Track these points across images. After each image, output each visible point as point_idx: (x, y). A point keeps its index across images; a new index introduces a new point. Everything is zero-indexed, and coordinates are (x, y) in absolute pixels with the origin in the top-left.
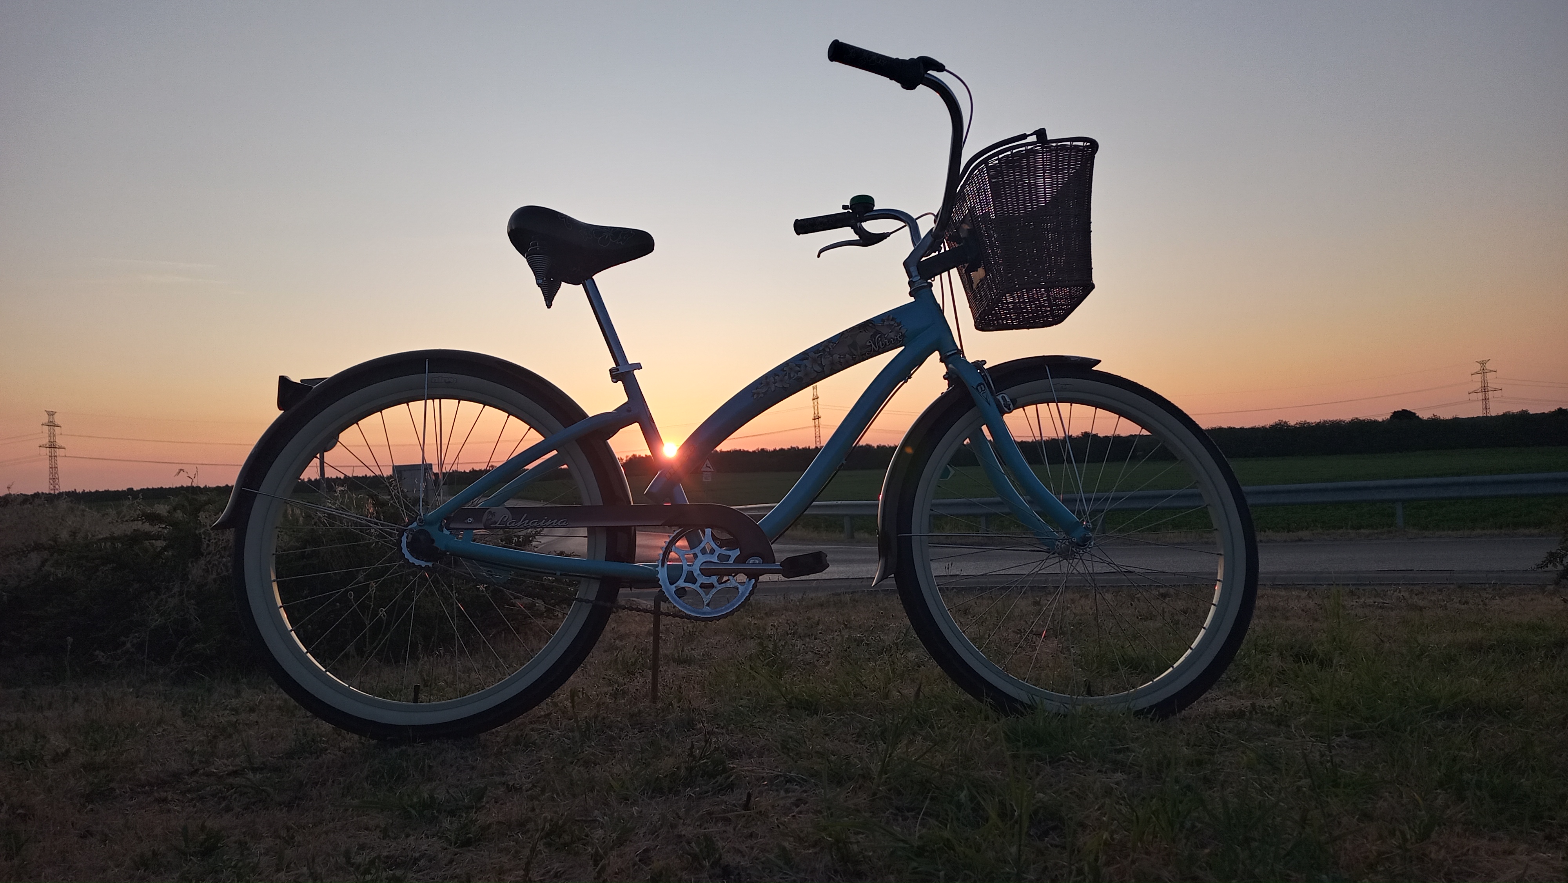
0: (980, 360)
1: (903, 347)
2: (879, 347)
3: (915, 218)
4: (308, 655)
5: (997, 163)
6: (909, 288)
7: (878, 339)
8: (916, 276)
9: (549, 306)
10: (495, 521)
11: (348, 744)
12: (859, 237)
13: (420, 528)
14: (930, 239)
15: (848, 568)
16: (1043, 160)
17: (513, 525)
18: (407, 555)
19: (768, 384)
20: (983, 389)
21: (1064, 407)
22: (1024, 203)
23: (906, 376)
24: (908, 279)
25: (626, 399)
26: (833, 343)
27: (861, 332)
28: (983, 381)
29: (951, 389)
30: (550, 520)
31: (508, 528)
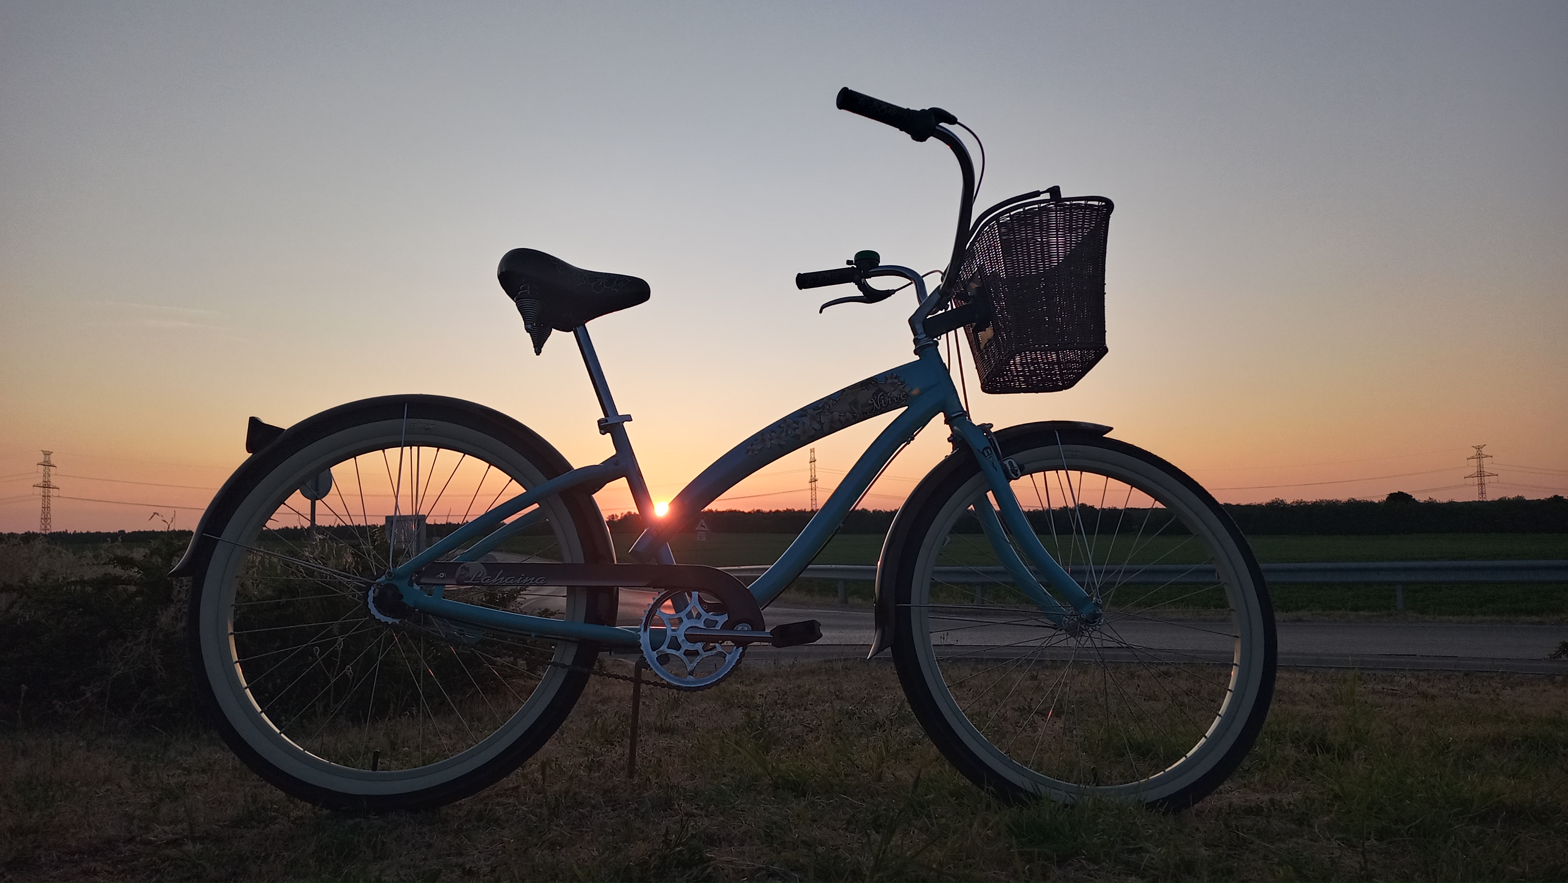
0: (987, 423)
1: (907, 407)
2: (881, 405)
3: (921, 275)
4: (263, 715)
5: (1008, 220)
6: (914, 346)
7: (880, 396)
8: (921, 334)
9: (538, 352)
10: (469, 577)
11: (300, 813)
12: (863, 293)
13: (389, 582)
14: (937, 296)
15: (841, 634)
16: (1057, 219)
17: (487, 581)
18: (374, 611)
19: (763, 440)
20: (990, 453)
21: (1074, 475)
22: (1036, 262)
23: (909, 437)
24: (913, 337)
25: (614, 452)
26: (833, 400)
27: (863, 389)
28: (990, 445)
29: (956, 453)
30: (528, 578)
31: (482, 585)
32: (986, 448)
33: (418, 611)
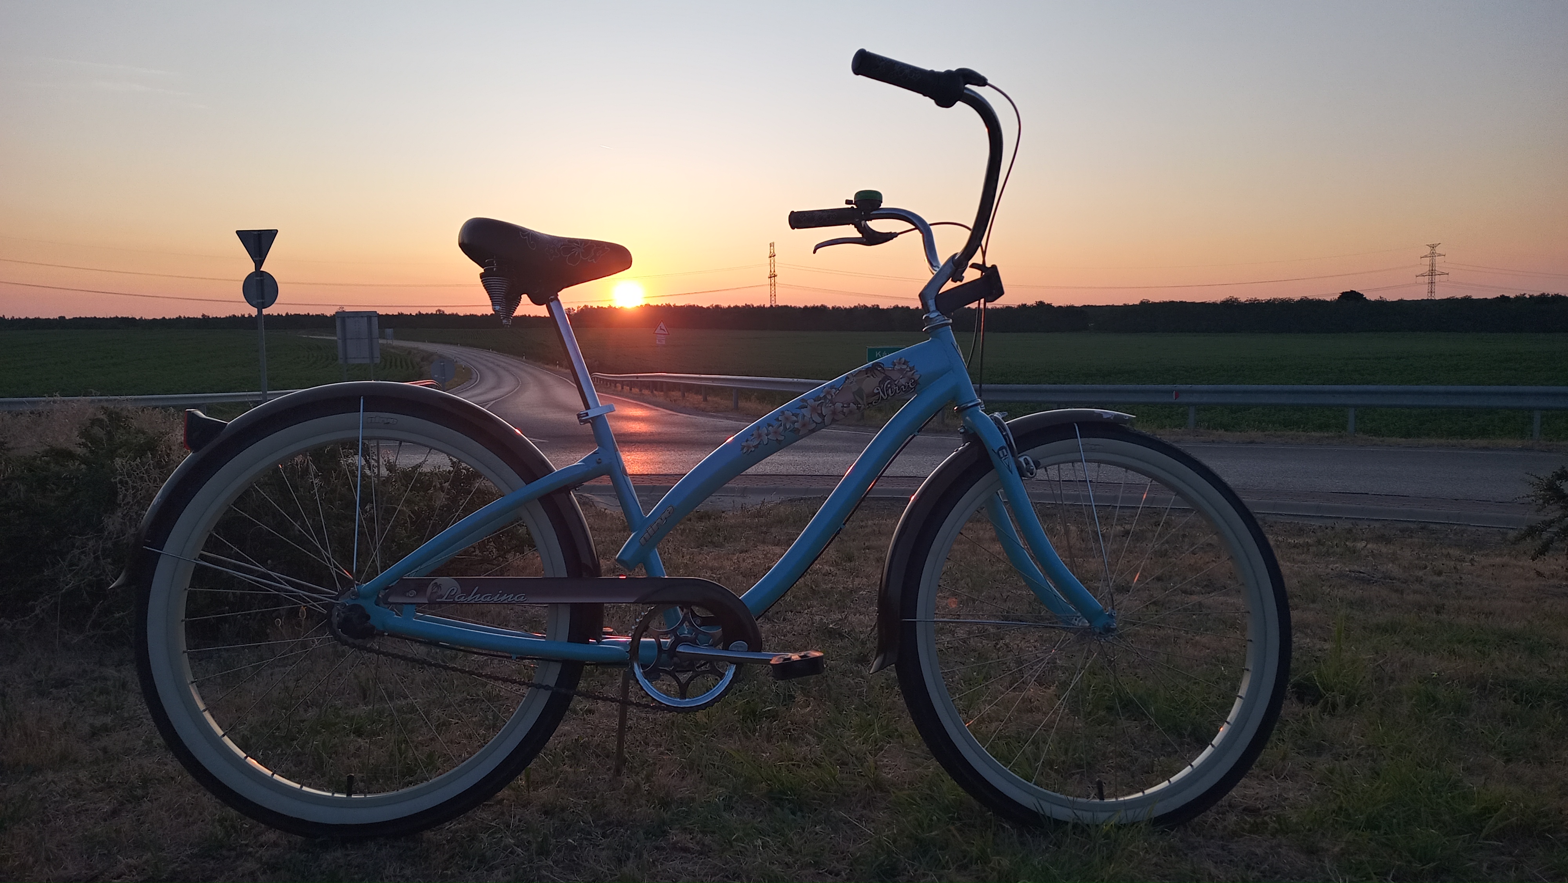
1: (915, 396)
2: (888, 395)
7: (887, 385)
8: (933, 311)
10: (441, 595)
12: (863, 235)
13: (353, 602)
14: (951, 267)
17: (462, 599)
19: (760, 436)
20: (1006, 454)
26: (835, 389)
27: (868, 377)
28: (1005, 443)
29: (967, 446)
30: (506, 595)
31: (457, 603)
32: (1002, 448)
33: (388, 635)
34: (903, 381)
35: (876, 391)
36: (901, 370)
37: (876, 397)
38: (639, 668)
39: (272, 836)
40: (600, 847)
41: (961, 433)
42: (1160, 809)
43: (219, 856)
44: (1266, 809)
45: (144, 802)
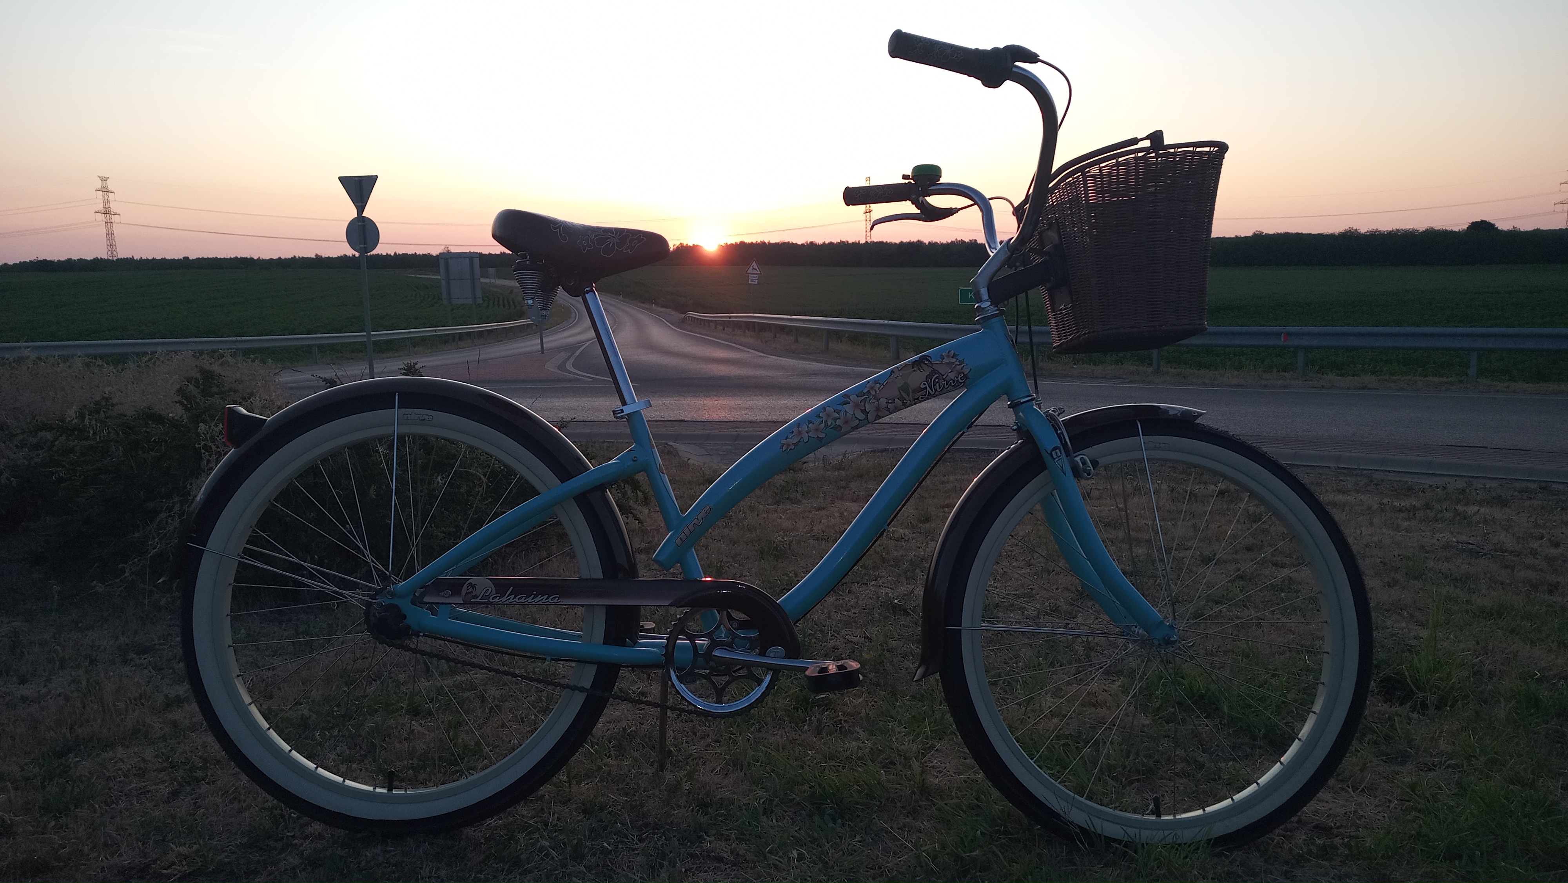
1: (965, 391)
2: (936, 390)
3: (988, 197)
7: (934, 380)
12: (921, 211)
13: (389, 601)
19: (800, 433)
20: (1059, 453)
26: (880, 384)
27: (914, 371)
28: (1059, 442)
29: (1021, 444)
30: (540, 596)
31: (491, 603)
32: (1055, 449)
33: (423, 636)
34: (952, 376)
35: (923, 386)
36: (950, 364)
37: (923, 392)
38: (675, 672)
39: (316, 827)
40: (636, 852)
41: (1014, 430)
42: (1220, 829)
43: (265, 847)
44: (1339, 828)
45: (203, 784)
